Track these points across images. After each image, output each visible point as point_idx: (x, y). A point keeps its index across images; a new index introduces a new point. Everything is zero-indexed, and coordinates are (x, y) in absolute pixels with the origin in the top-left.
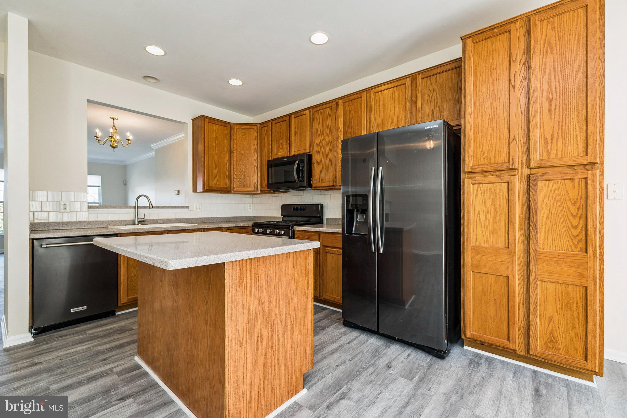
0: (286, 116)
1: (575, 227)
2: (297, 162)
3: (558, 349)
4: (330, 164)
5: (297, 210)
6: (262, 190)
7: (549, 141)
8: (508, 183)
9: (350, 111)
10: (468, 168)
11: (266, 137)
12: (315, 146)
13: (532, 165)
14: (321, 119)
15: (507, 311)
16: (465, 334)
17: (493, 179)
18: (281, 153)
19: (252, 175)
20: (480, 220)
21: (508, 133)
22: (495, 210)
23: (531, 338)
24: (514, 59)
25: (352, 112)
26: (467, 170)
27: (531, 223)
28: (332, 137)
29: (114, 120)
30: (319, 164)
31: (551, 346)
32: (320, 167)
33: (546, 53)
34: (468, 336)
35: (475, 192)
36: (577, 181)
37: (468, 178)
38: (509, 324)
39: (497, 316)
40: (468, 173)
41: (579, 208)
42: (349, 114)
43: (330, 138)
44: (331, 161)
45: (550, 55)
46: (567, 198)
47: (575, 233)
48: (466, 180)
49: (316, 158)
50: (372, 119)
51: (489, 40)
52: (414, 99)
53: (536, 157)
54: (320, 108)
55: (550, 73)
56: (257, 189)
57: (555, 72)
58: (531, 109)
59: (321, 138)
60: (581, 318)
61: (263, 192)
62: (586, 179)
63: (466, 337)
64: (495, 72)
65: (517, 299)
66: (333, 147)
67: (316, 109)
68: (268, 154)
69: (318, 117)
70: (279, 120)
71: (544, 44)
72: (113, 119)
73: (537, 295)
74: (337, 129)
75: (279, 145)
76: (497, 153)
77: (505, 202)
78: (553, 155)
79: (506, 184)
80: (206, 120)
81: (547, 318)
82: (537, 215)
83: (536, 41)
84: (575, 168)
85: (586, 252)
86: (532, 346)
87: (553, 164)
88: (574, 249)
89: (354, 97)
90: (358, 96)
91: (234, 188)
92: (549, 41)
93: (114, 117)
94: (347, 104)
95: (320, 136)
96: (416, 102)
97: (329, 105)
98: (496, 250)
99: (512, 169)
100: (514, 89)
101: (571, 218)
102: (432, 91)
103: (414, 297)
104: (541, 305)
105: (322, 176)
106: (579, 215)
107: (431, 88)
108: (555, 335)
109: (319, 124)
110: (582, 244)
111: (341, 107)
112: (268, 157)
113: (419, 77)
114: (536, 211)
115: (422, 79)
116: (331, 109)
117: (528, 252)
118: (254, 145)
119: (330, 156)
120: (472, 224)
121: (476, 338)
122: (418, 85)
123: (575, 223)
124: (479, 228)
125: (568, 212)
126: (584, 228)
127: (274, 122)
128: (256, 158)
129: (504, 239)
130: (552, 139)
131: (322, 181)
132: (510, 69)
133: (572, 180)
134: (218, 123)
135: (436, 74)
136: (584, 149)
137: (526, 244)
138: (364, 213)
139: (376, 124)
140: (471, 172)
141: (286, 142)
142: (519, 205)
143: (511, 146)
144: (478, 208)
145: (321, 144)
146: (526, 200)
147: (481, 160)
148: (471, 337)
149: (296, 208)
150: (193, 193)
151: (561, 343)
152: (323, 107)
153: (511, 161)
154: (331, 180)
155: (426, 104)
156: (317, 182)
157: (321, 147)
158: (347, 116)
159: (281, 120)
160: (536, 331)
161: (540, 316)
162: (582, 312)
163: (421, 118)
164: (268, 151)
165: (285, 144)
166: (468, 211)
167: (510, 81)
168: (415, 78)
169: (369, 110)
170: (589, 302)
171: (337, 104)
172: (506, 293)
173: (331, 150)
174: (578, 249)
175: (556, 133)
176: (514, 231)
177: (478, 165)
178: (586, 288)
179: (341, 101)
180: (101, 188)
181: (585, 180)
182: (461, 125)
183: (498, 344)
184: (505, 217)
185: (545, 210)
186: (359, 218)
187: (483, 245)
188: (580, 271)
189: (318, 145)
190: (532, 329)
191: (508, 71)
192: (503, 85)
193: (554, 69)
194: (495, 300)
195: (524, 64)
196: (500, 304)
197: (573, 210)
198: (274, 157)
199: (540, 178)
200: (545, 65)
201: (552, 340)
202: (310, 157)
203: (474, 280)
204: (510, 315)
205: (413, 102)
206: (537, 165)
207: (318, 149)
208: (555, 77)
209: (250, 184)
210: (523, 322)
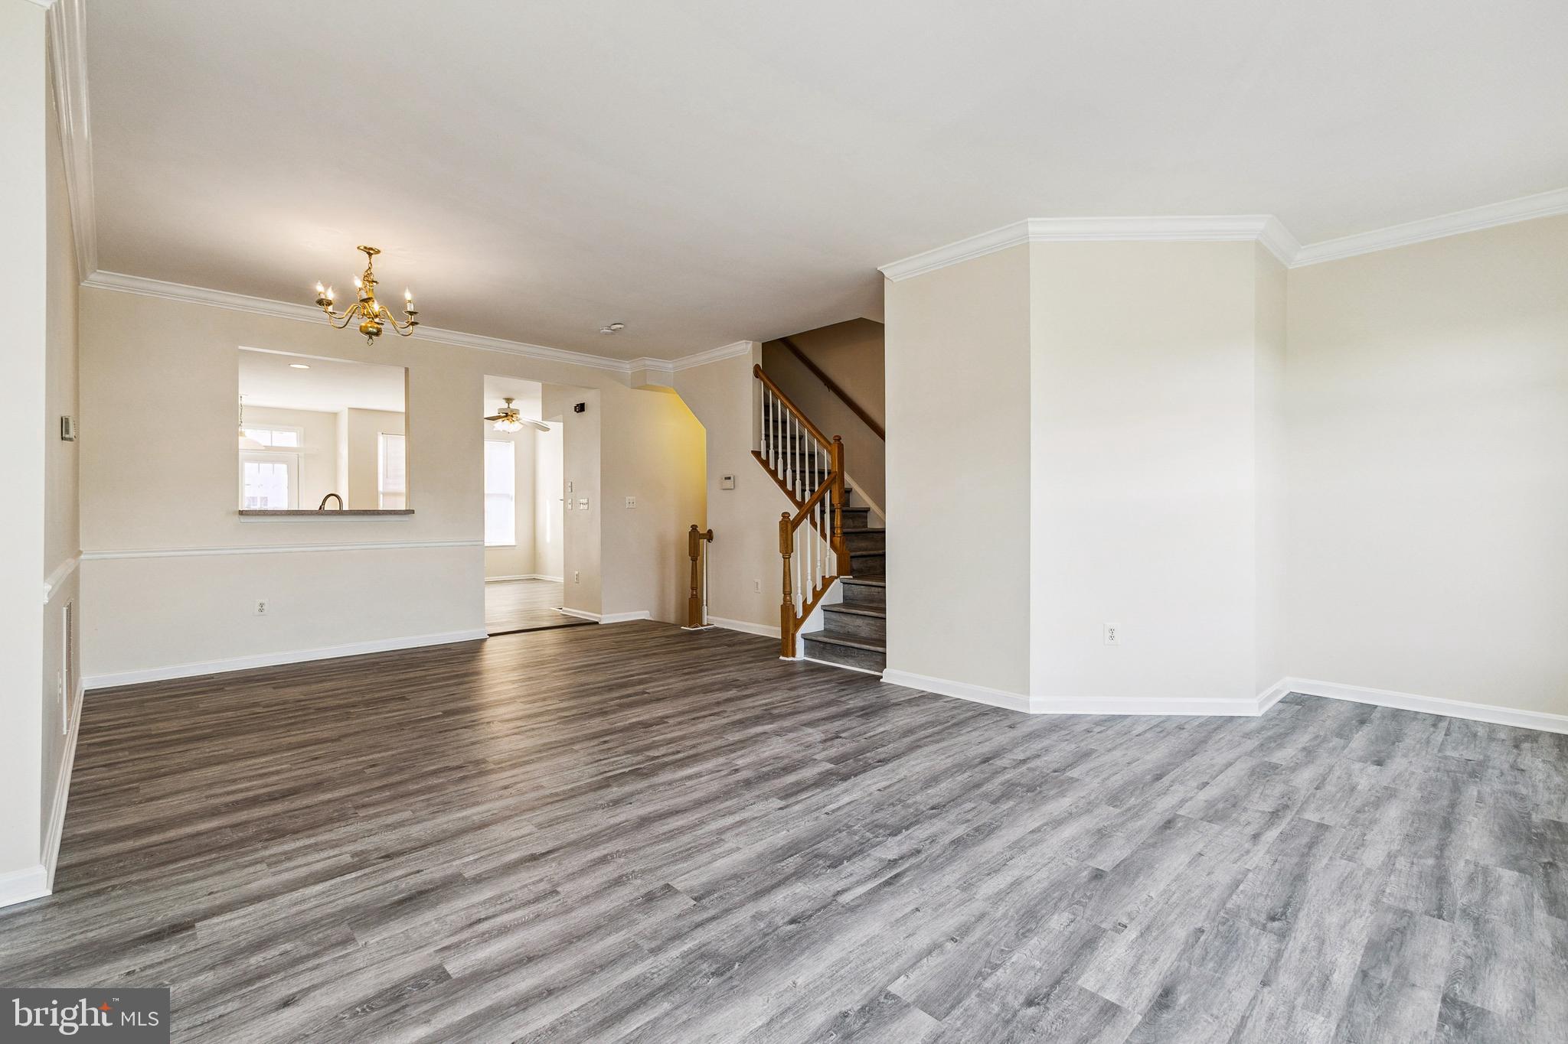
29: (370, 255)
72: (370, 252)
93: (369, 246)
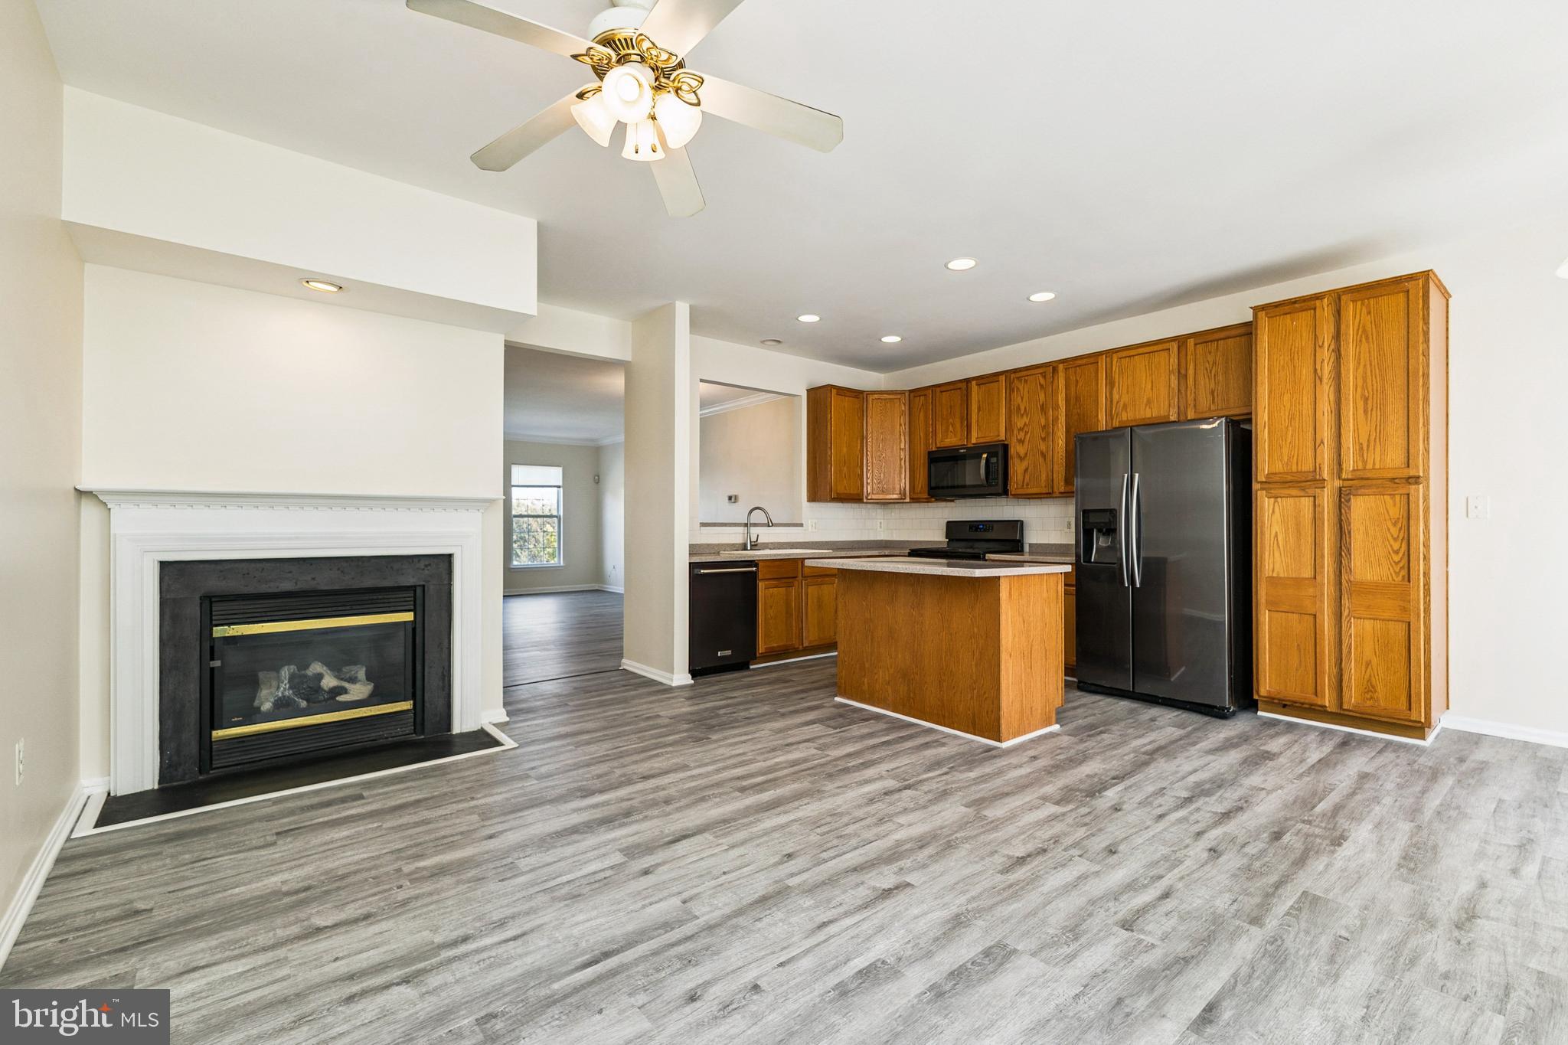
0: (960, 381)
1: (1397, 552)
2: (985, 456)
3: (1378, 700)
4: (1041, 460)
5: (976, 530)
6: (915, 497)
7: (1365, 447)
8: (1315, 497)
9: (1077, 381)
10: (1261, 477)
11: (922, 414)
12: (1016, 432)
13: (1344, 476)
14: (1026, 390)
15: (1314, 658)
16: (1258, 693)
17: (1294, 492)
18: (951, 439)
19: (897, 472)
20: (1278, 543)
21: (1313, 435)
22: (1298, 531)
23: (1344, 689)
24: (1321, 344)
25: (1080, 384)
26: (1259, 479)
27: (1343, 548)
28: (1047, 419)
30: (1022, 459)
31: (1369, 696)
32: (1025, 464)
33: (1361, 341)
34: (1262, 694)
35: (1271, 507)
36: (1398, 497)
37: (1262, 489)
38: (1316, 673)
39: (1300, 665)
40: (1262, 482)
41: (1400, 529)
42: (1076, 386)
43: (1043, 421)
44: (1043, 455)
45: (1364, 345)
46: (1387, 517)
47: (1397, 558)
48: (1259, 492)
49: (1016, 449)
50: (1116, 396)
51: (1288, 316)
52: (1183, 372)
53: (1350, 464)
54: (1024, 373)
55: (1365, 366)
56: (905, 495)
57: (1371, 365)
58: (1342, 407)
59: (1025, 420)
60: (1404, 661)
61: (915, 500)
62: (1408, 494)
63: (1259, 696)
64: (1296, 358)
65: (1327, 642)
66: (1048, 434)
67: (1018, 375)
68: (927, 440)
69: (1021, 388)
70: (948, 388)
71: (1358, 330)
73: (1351, 635)
74: (1056, 407)
75: (948, 428)
76: (1300, 458)
77: (1310, 521)
78: (1369, 466)
79: (1312, 499)
80: (834, 391)
81: (1364, 664)
82: (1350, 537)
83: (1348, 326)
84: (1396, 481)
85: (1409, 581)
86: (1345, 699)
87: (1369, 475)
88: (1395, 578)
89: (1084, 361)
90: (1092, 360)
91: (868, 494)
92: (1364, 327)
94: (1072, 371)
95: (1025, 417)
96: (1186, 376)
97: (1041, 370)
98: (1298, 582)
99: (1320, 480)
100: (1321, 381)
101: (1392, 542)
102: (1211, 363)
103: (1183, 669)
104: (1356, 649)
105: (1027, 477)
106: (1401, 538)
107: (1211, 359)
108: (1374, 683)
109: (1022, 398)
110: (1404, 572)
111: (1061, 375)
112: (927, 444)
113: (1191, 342)
114: (1350, 533)
115: (1196, 344)
116: (1045, 377)
117: (1341, 583)
118: (901, 425)
119: (1043, 447)
120: (1267, 548)
121: (1273, 696)
122: (1189, 353)
123: (1396, 546)
124: (1277, 554)
125: (1389, 535)
126: (1406, 553)
127: (938, 390)
128: (902, 447)
129: (1309, 567)
130: (1368, 446)
131: (1027, 485)
132: (1315, 356)
133: (1392, 496)
134: (848, 394)
135: (1217, 340)
136: (1406, 459)
137: (1338, 573)
138: (1109, 535)
139: (1122, 403)
140: (1266, 482)
141: (962, 423)
142: (1329, 525)
143: (1318, 451)
144: (1276, 528)
145: (1026, 429)
146: (1337, 519)
147: (1279, 467)
148: (1265, 695)
149: (974, 526)
150: (808, 504)
151: (1380, 693)
152: (1029, 372)
153: (1318, 470)
154: (1043, 485)
155: (1202, 381)
156: (1019, 486)
157: (1027, 433)
158: (1073, 389)
159: (952, 387)
160: (1350, 679)
161: (1356, 661)
162: (1404, 652)
163: (1195, 400)
164: (926, 435)
165: (958, 425)
166: (1261, 532)
167: (1315, 370)
168: (1185, 343)
169: (1111, 383)
170: (1412, 641)
171: (1055, 370)
172: (1313, 635)
173: (1044, 439)
174: (1400, 578)
175: (1372, 438)
176: (1323, 556)
177: (1276, 474)
178: (1409, 623)
179: (1061, 366)
180: (561, 489)
181: (1406, 496)
182: (1251, 413)
183: (1302, 701)
184: (1310, 539)
185: (1361, 532)
186: (1100, 542)
187: (1282, 575)
188: (1401, 603)
189: (1021, 429)
190: (1345, 678)
191: (1313, 357)
192: (1305, 373)
193: (1370, 361)
194: (1298, 645)
195: (1333, 351)
196: (1305, 650)
197: (1394, 531)
198: (938, 445)
199: (1353, 492)
200: (1359, 355)
201: (1370, 689)
202: (1006, 448)
203: (1270, 621)
204: (1318, 662)
205: (1182, 376)
206: (1350, 477)
207: (1021, 435)
208: (1371, 371)
209: (894, 488)
210: (1335, 671)
